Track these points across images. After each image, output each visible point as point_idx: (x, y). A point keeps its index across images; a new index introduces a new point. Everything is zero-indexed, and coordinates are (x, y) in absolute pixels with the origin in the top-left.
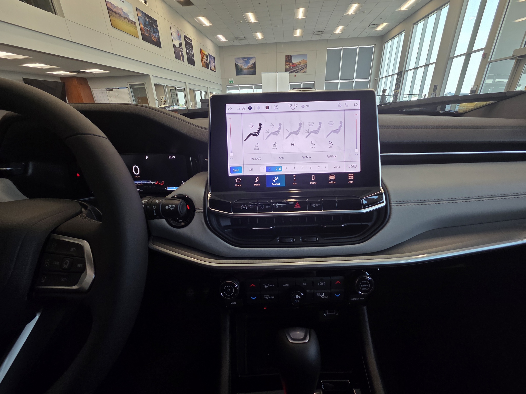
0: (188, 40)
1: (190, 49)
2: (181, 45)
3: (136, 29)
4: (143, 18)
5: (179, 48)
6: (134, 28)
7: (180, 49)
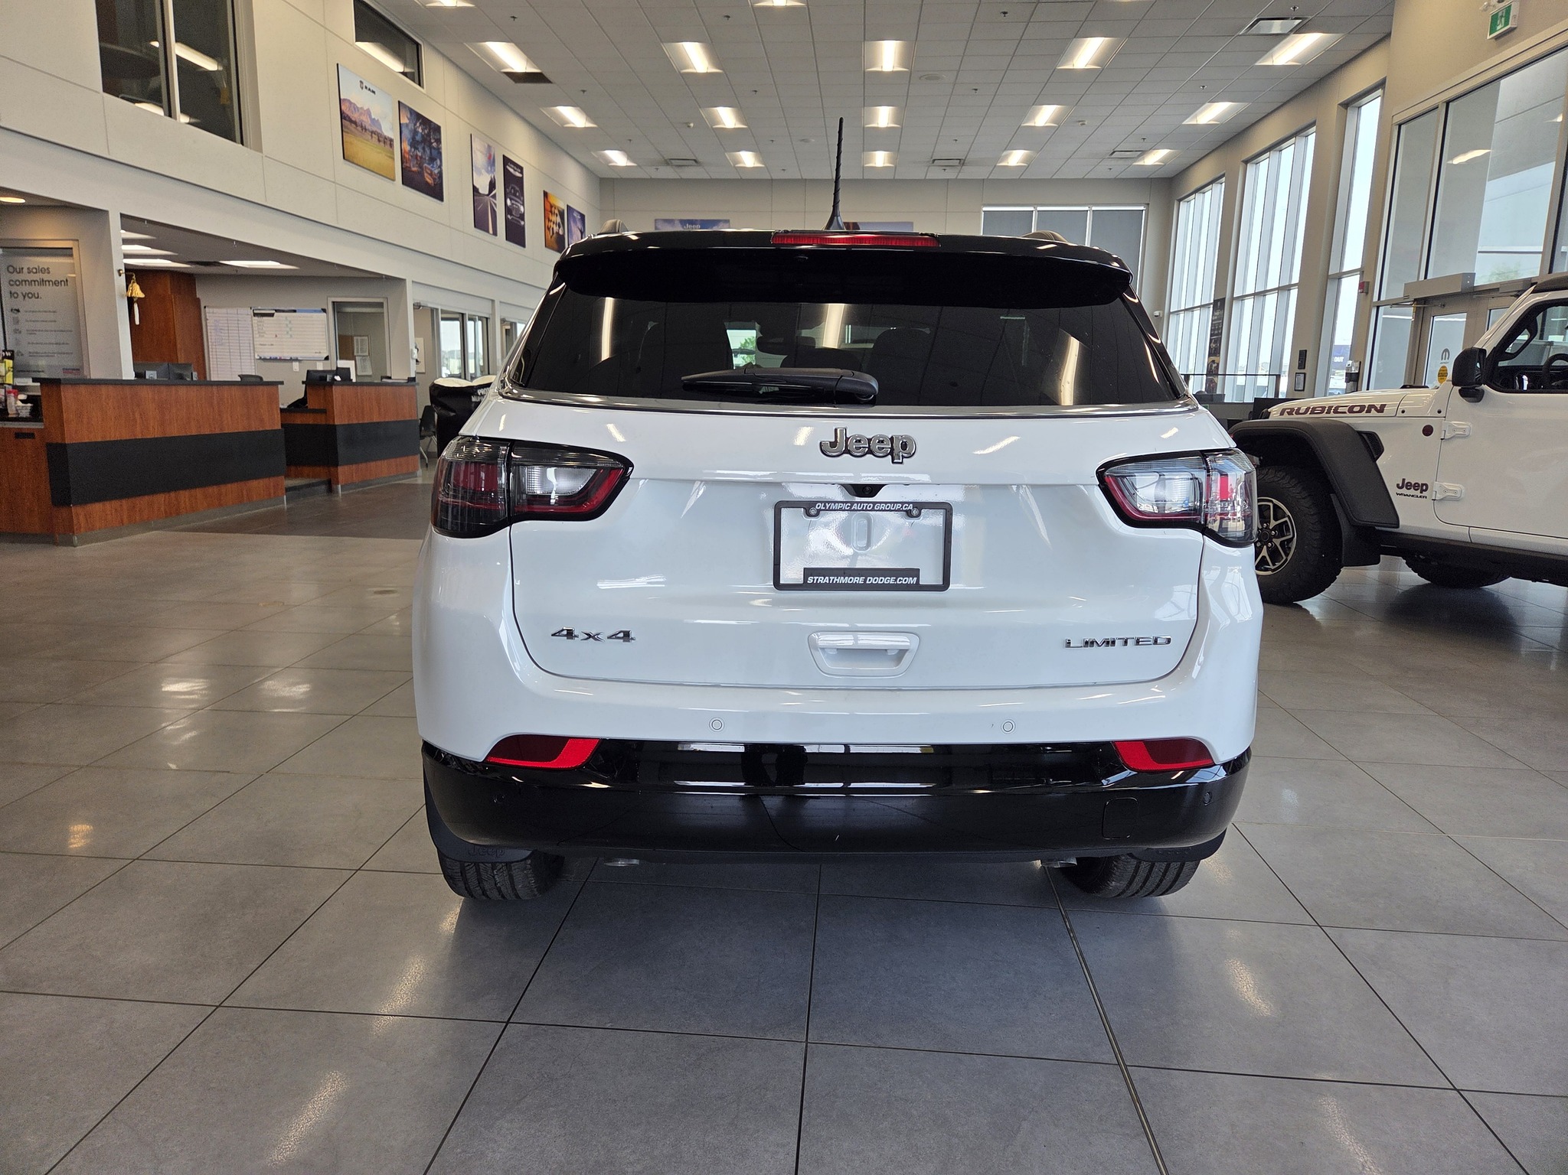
0: (512, 170)
1: (515, 196)
2: (492, 186)
3: (390, 157)
4: (411, 126)
5: (488, 195)
6: (389, 155)
7: (487, 197)
